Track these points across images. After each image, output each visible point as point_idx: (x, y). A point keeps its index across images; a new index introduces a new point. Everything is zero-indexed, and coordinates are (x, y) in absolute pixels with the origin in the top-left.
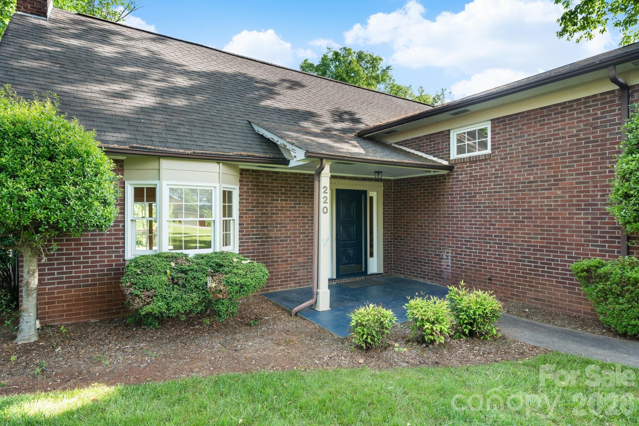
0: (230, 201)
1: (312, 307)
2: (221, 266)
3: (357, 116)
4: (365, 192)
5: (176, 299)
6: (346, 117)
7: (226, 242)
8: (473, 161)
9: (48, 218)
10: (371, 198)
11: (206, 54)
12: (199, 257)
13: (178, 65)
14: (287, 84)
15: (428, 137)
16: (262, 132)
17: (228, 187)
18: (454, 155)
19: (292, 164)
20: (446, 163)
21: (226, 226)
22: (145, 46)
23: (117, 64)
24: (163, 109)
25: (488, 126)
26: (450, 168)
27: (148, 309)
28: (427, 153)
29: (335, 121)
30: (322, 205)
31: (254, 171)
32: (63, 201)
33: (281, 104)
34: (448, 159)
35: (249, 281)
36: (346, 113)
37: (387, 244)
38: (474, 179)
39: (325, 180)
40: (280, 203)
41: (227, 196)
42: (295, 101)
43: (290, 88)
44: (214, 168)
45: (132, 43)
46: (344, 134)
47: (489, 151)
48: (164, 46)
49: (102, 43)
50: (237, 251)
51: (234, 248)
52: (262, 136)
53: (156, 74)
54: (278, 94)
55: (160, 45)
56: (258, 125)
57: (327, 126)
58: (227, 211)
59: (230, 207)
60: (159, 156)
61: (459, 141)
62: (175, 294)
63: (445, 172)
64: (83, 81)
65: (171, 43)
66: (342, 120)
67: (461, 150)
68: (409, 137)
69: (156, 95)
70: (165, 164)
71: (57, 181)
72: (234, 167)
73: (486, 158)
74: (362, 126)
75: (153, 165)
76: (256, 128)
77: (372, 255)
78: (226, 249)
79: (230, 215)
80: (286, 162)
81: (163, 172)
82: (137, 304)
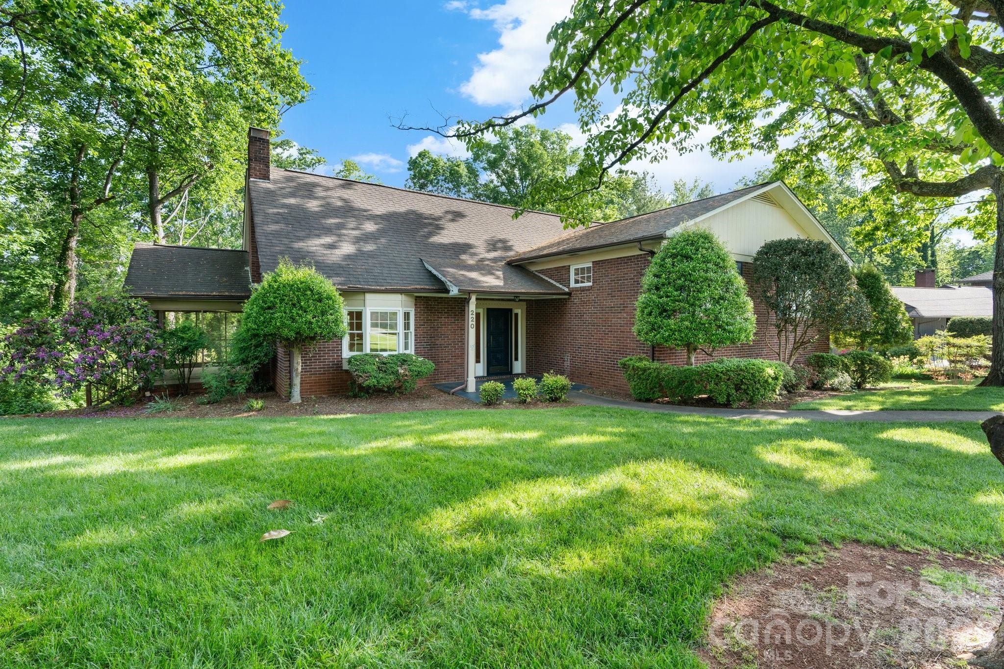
0: (408, 319)
1: (464, 390)
2: (405, 361)
3: (510, 244)
4: (511, 310)
5: (382, 378)
6: (500, 245)
7: (406, 348)
8: (583, 289)
9: (321, 333)
10: (516, 315)
11: (384, 194)
12: (390, 356)
13: (365, 211)
14: (450, 217)
15: (557, 269)
16: (430, 269)
17: (407, 310)
18: (573, 284)
19: (451, 294)
20: (567, 290)
21: (406, 336)
22: (338, 195)
23: (324, 217)
24: (360, 254)
25: (590, 265)
26: (569, 294)
27: (367, 383)
28: (556, 281)
29: (489, 251)
30: (470, 323)
31: (424, 297)
32: (327, 323)
33: (445, 239)
34: (568, 287)
35: (423, 369)
36: (500, 241)
37: (529, 350)
38: (583, 303)
39: (472, 306)
40: (443, 320)
41: (407, 315)
42: (457, 234)
43: (453, 220)
44: (398, 297)
45: (329, 193)
46: (495, 263)
47: (590, 284)
48: (352, 191)
49: (310, 198)
50: (413, 353)
51: (411, 351)
52: (430, 272)
53: (352, 223)
54: (443, 229)
55: (348, 192)
56: (428, 262)
57: (482, 256)
58: (407, 326)
59: (408, 323)
60: (364, 292)
61: (576, 274)
62: (381, 375)
63: (567, 297)
64: (309, 236)
65: (356, 187)
66: (495, 249)
67: (577, 282)
68: (545, 268)
69: (354, 243)
70: (368, 296)
71: (323, 313)
72: (412, 296)
73: (589, 289)
74: (511, 253)
75: (361, 297)
76: (426, 265)
77: (516, 359)
78: (407, 352)
79: (408, 329)
80: (448, 291)
81: (367, 302)
82: (360, 380)
